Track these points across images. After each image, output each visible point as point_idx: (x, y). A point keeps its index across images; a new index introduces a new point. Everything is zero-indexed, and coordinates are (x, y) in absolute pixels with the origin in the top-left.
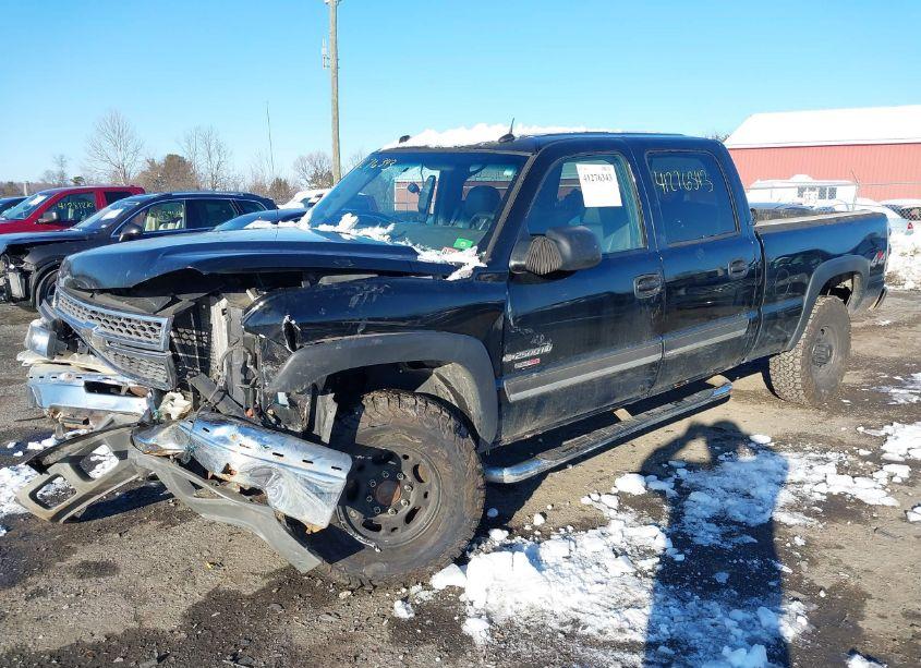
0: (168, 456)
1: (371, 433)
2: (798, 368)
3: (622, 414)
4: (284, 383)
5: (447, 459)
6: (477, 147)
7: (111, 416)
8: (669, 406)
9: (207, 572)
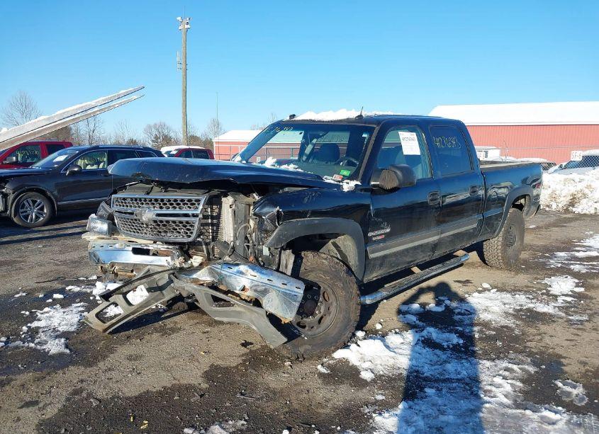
0: (202, 285)
1: (305, 273)
2: (500, 247)
3: (416, 270)
4: (273, 242)
5: (342, 288)
6: (340, 121)
7: (149, 267)
8: (440, 265)
9: (203, 357)
